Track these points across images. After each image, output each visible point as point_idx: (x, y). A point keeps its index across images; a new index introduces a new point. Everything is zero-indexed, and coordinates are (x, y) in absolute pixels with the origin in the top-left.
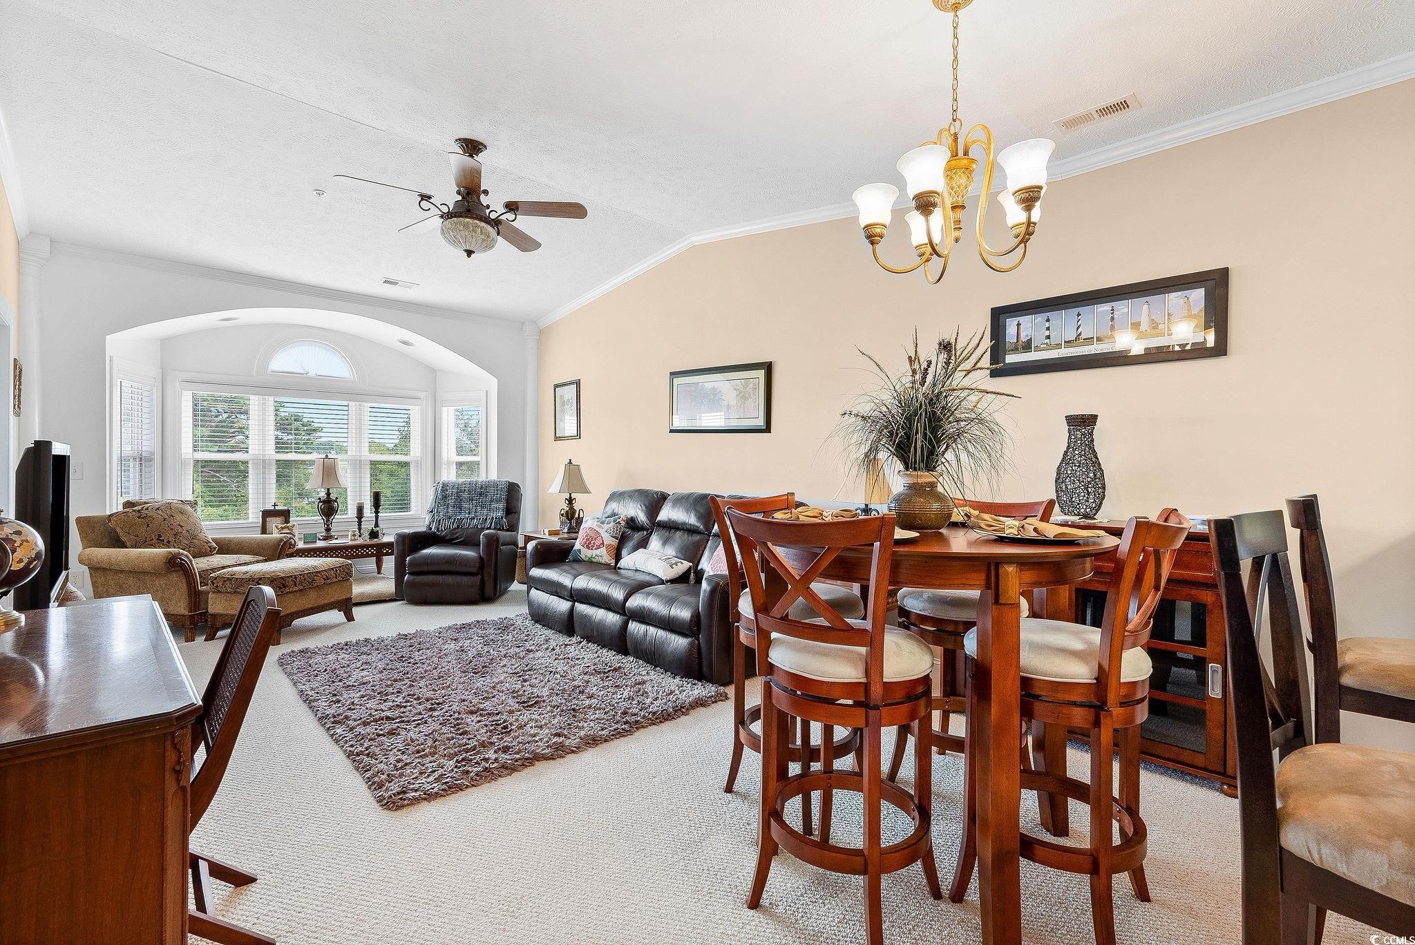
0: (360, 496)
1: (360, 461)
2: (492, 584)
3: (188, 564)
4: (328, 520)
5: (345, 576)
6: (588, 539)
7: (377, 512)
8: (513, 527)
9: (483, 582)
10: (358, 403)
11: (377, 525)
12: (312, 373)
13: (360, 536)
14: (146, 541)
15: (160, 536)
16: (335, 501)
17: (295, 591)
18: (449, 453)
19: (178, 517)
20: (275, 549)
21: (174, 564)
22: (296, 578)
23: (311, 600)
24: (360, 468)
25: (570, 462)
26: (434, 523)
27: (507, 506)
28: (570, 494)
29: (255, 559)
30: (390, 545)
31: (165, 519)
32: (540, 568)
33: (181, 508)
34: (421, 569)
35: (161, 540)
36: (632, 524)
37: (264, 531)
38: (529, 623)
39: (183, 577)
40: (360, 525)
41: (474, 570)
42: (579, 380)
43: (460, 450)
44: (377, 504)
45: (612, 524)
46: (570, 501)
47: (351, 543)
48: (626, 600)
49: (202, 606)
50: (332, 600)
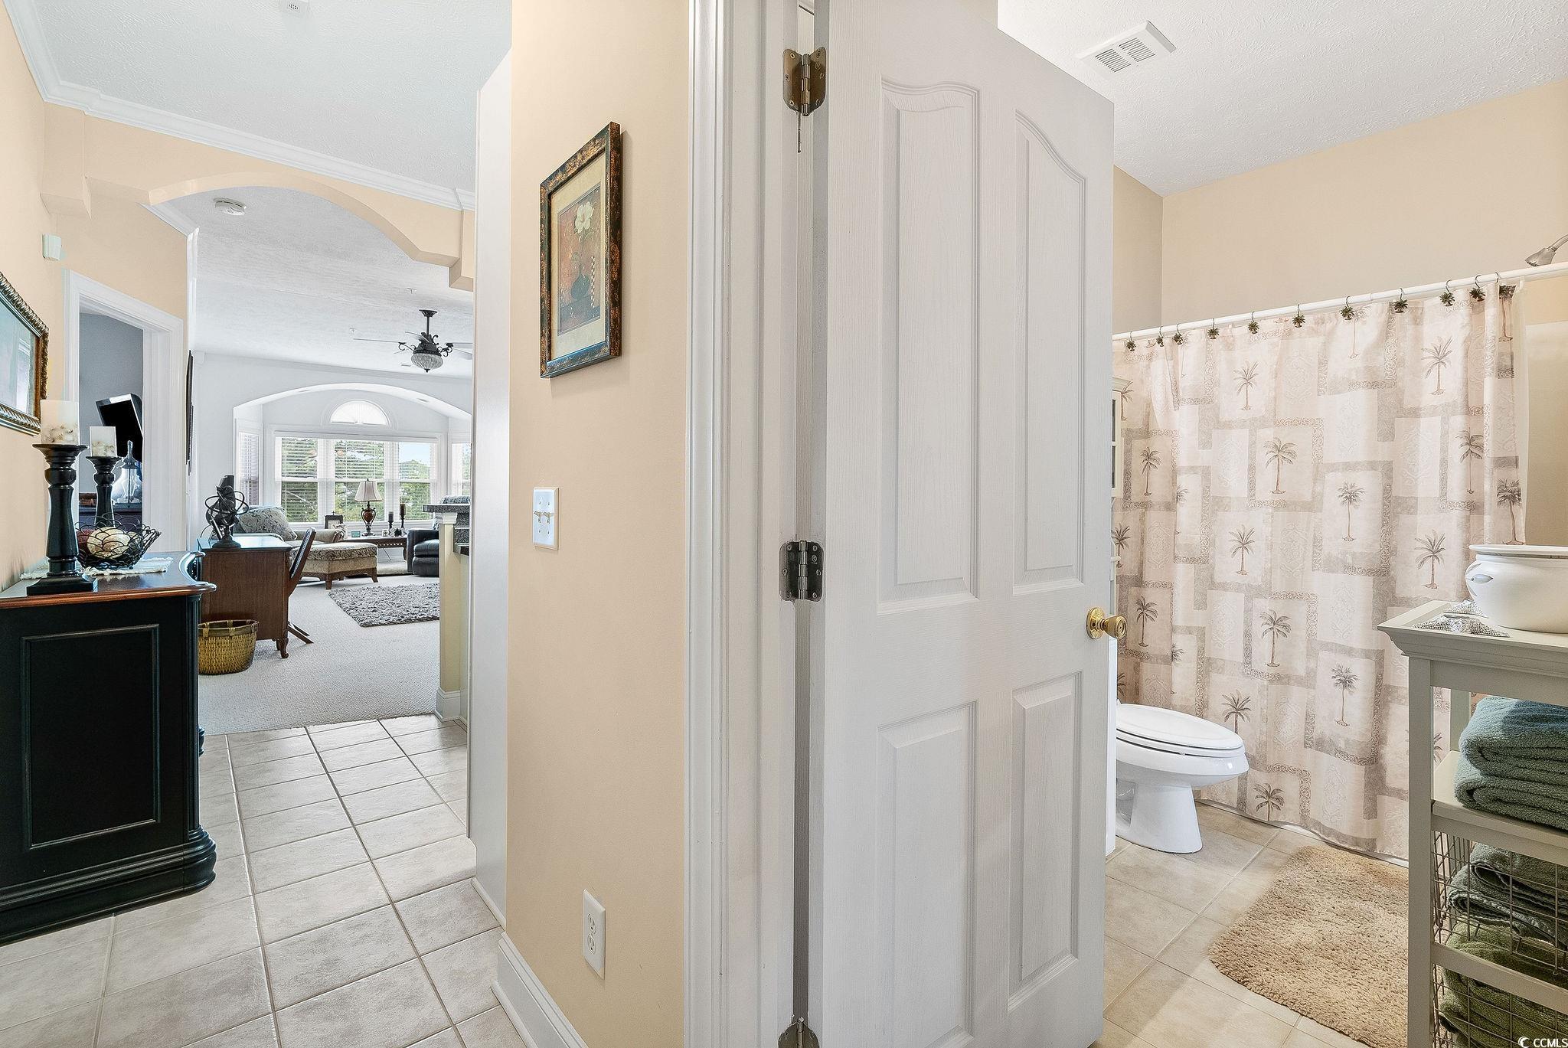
0: (392, 508)
1: (393, 483)
4: (368, 524)
5: (372, 553)
7: (403, 519)
10: (391, 441)
11: (401, 526)
12: (360, 422)
13: (389, 533)
16: (374, 510)
17: (340, 560)
20: (332, 537)
22: (341, 552)
23: (350, 566)
24: (393, 487)
30: (406, 538)
33: (275, 512)
34: (424, 553)
37: (326, 527)
40: (390, 526)
44: (402, 514)
47: (383, 537)
50: (364, 568)
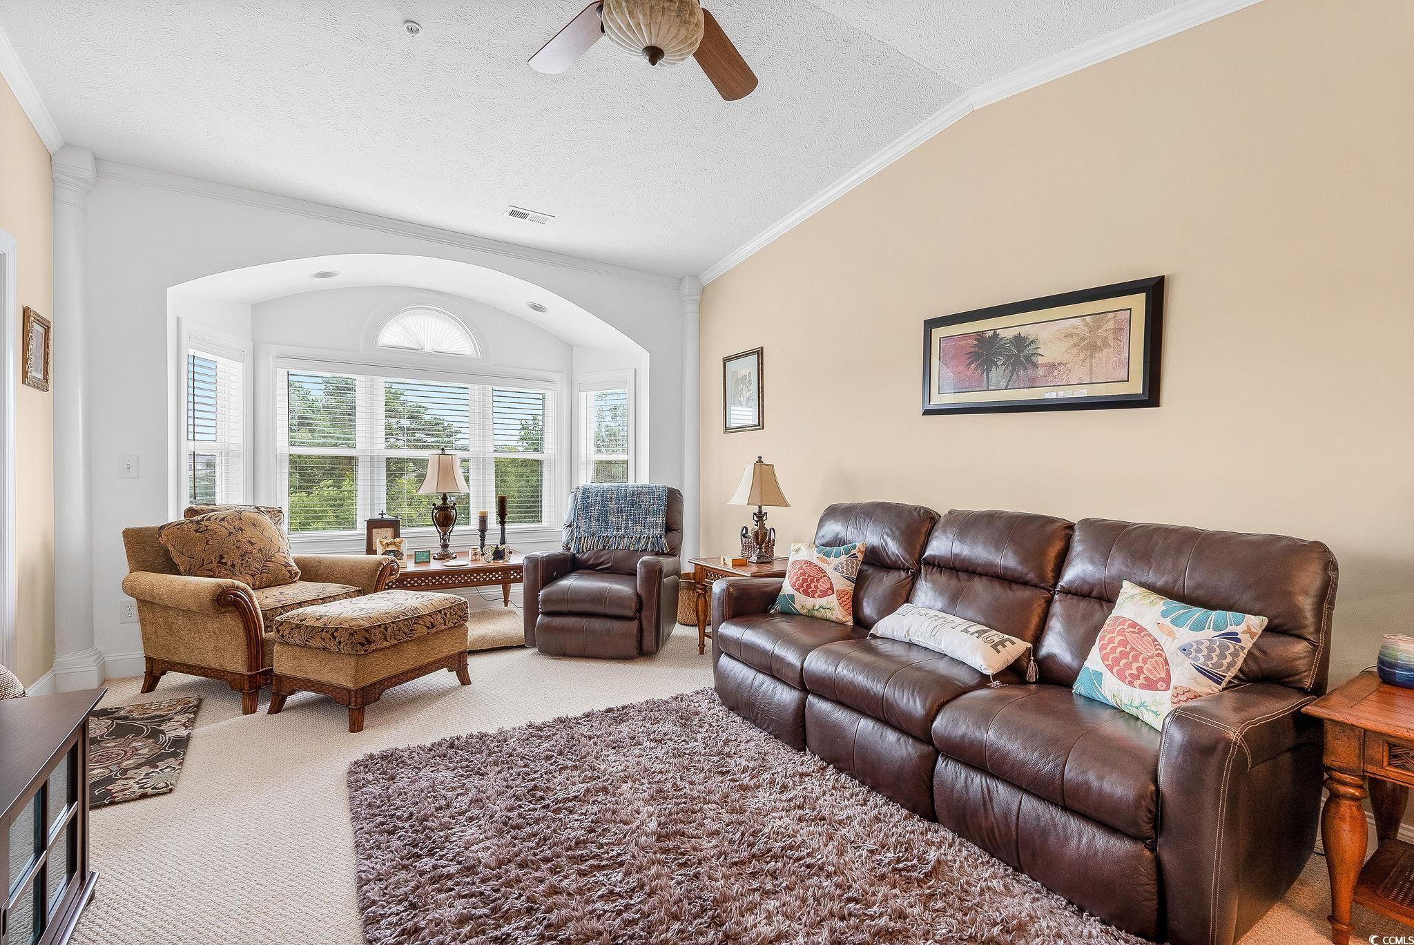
0: (484, 503)
1: (484, 459)
2: (653, 635)
3: (245, 602)
4: (445, 534)
5: (457, 617)
6: (805, 580)
7: (502, 523)
8: (674, 551)
9: (641, 630)
10: (481, 386)
11: (503, 542)
12: (428, 348)
13: (483, 554)
14: (203, 565)
15: (222, 557)
16: (453, 508)
17: (386, 648)
18: (588, 452)
19: (249, 532)
20: (372, 577)
21: (226, 602)
22: (386, 629)
23: (410, 657)
24: (484, 467)
25: (760, 460)
26: (574, 542)
27: (667, 522)
28: (760, 507)
29: (345, 591)
30: (518, 568)
31: (230, 533)
32: (735, 624)
33: (254, 519)
34: (558, 608)
35: (223, 563)
36: (874, 560)
37: (370, 550)
38: (719, 710)
39: (239, 620)
40: (483, 540)
41: (630, 613)
42: (762, 348)
43: (600, 445)
44: (502, 514)
45: (844, 557)
46: (760, 517)
47: (471, 565)
48: (931, 716)
49: (267, 660)
50: (440, 656)
